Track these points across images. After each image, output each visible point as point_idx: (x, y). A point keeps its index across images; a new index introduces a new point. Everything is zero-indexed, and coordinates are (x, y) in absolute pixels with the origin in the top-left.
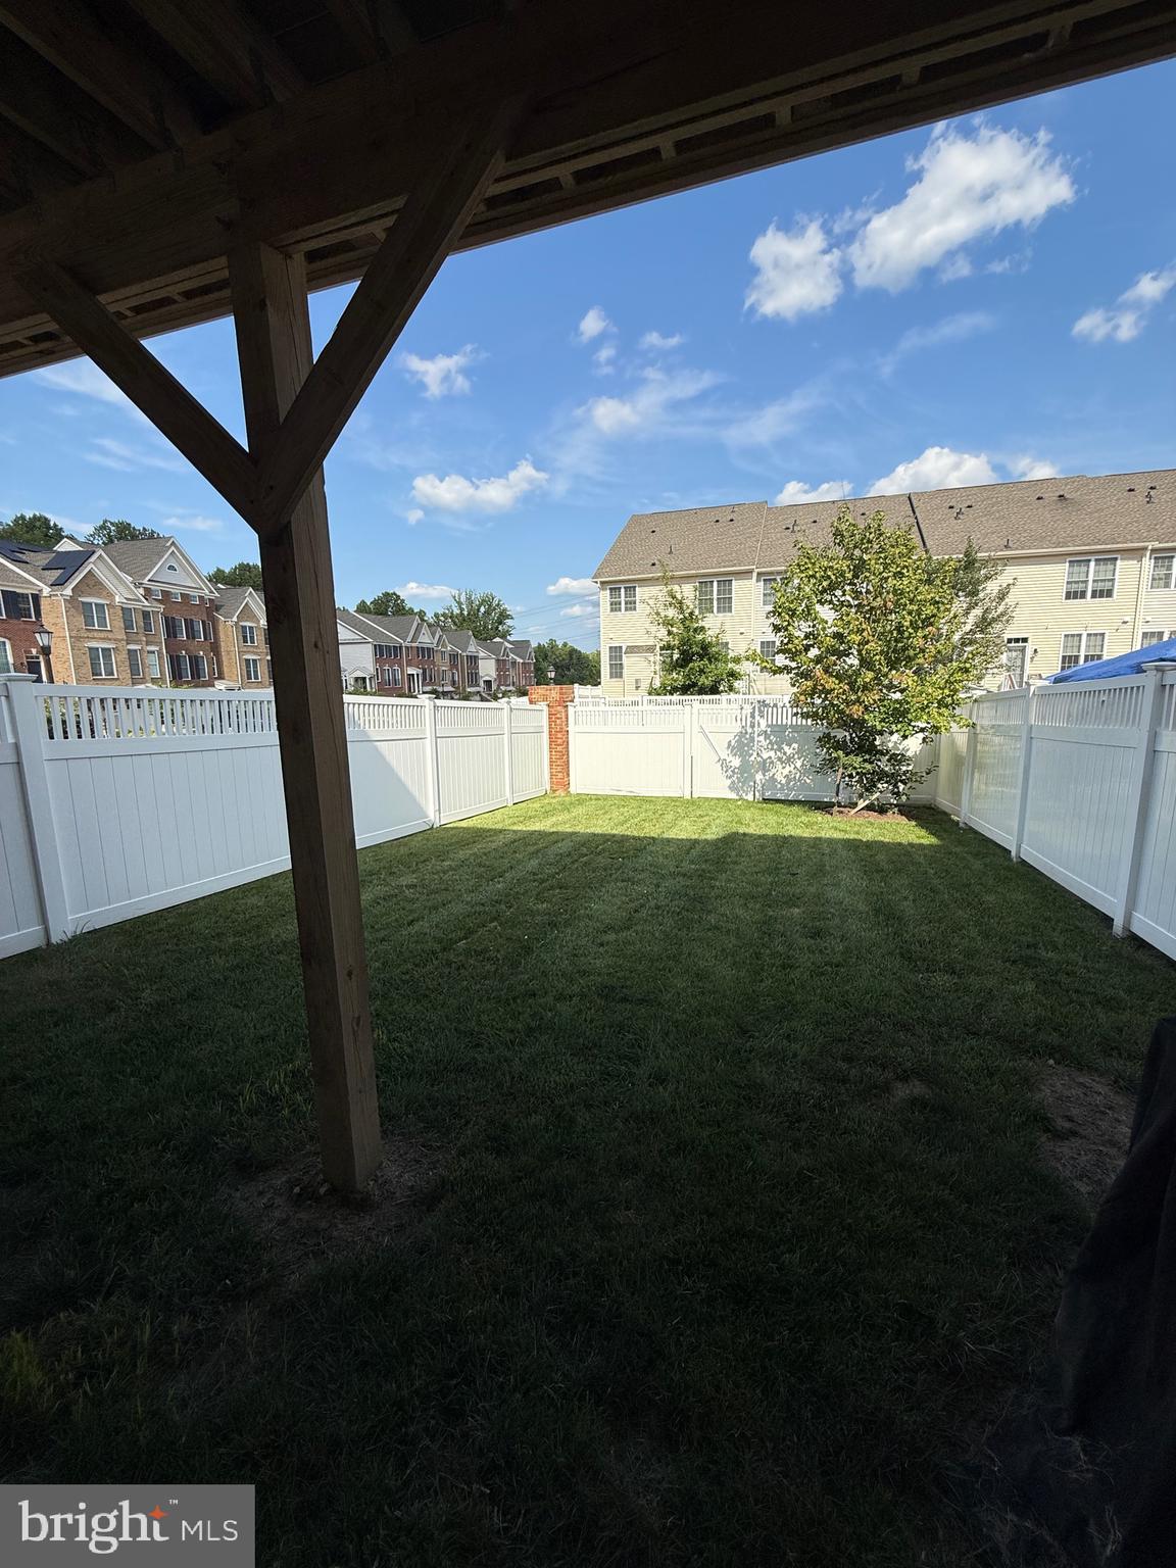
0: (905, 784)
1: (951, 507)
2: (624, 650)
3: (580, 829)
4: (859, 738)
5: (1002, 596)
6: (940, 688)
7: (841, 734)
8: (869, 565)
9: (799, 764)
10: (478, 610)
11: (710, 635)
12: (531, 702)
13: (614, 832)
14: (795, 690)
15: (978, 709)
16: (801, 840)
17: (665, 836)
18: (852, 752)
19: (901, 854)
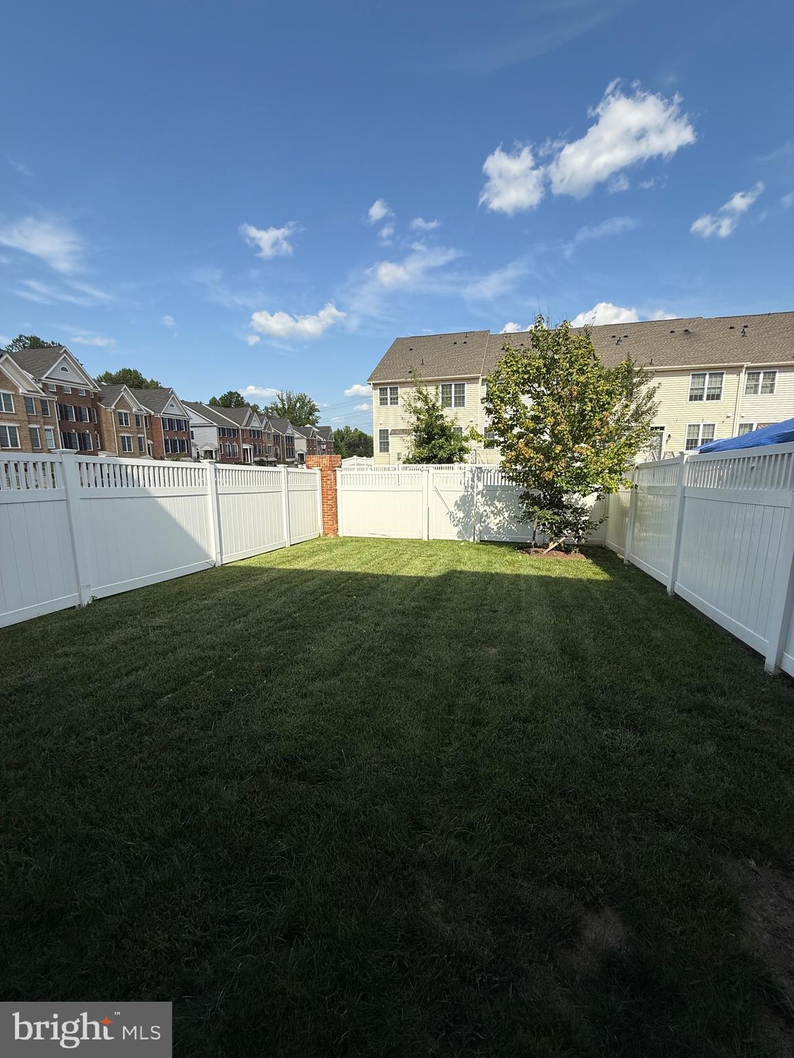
0: (584, 530)
1: (614, 337)
2: (389, 433)
3: (332, 568)
4: (550, 495)
5: (650, 396)
6: (611, 458)
7: (536, 493)
8: (559, 363)
9: (506, 515)
10: (295, 405)
11: (447, 421)
12: (308, 467)
13: (359, 570)
14: (504, 458)
15: (639, 474)
16: (505, 576)
17: (398, 574)
18: (545, 506)
19: (581, 587)
